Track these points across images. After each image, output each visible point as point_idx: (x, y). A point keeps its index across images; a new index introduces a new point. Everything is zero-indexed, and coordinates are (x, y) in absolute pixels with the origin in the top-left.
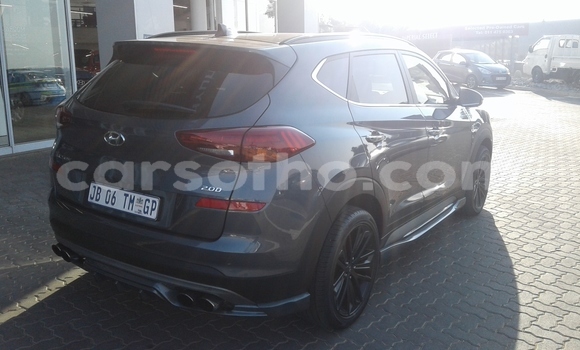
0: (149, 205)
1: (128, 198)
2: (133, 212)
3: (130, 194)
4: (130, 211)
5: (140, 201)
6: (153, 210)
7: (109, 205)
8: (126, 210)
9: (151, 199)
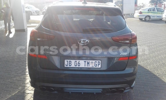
0: (97, 63)
1: (86, 63)
2: (90, 67)
3: (87, 61)
4: (88, 67)
5: (92, 63)
6: (98, 65)
7: (77, 66)
8: (86, 67)
9: (97, 61)
